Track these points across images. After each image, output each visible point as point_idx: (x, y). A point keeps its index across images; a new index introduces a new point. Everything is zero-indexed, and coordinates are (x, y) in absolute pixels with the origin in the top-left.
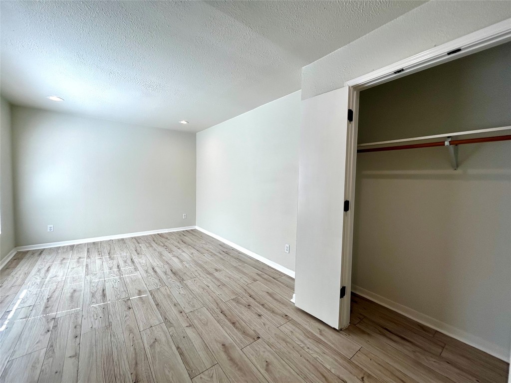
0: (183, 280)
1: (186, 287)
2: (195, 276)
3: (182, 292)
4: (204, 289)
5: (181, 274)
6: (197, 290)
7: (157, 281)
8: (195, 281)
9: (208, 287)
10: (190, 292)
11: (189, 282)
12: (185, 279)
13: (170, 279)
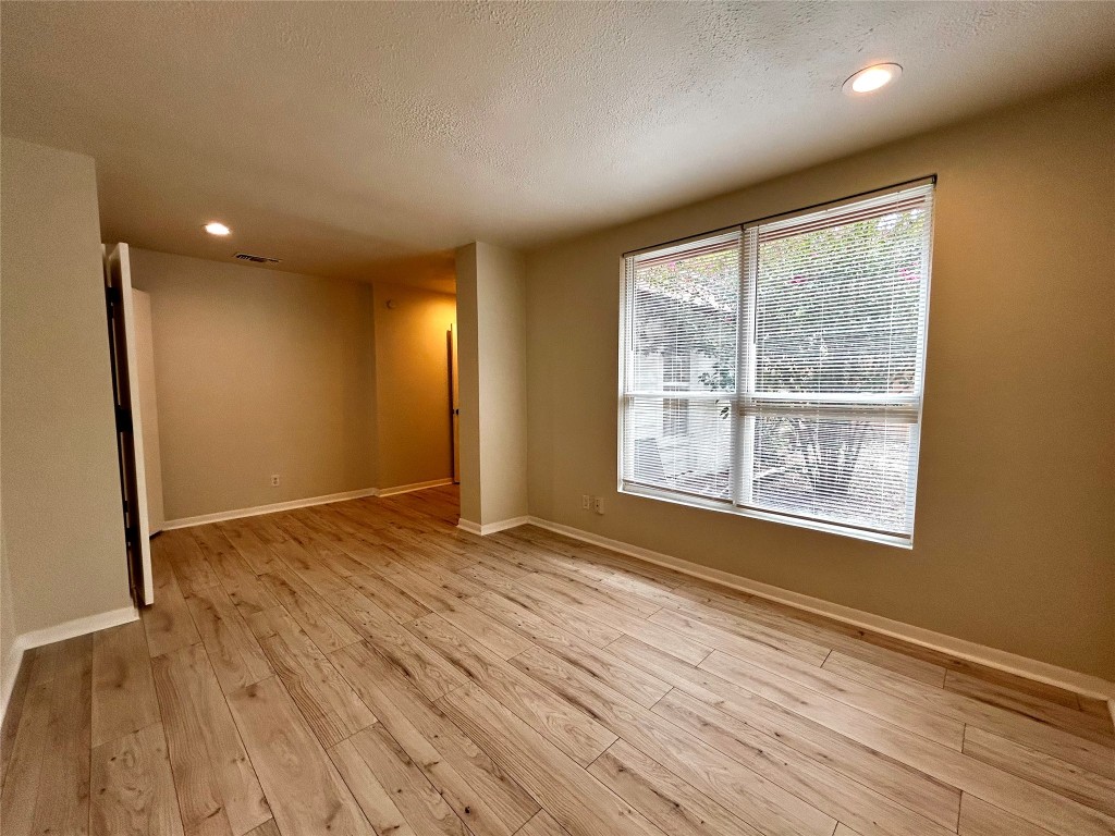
0: (365, 643)
1: (356, 627)
2: (333, 658)
3: (363, 615)
4: (315, 626)
5: (375, 662)
6: (329, 621)
7: (429, 633)
8: (334, 644)
9: (302, 631)
10: (345, 617)
11: (350, 638)
12: (361, 648)
13: (400, 642)
